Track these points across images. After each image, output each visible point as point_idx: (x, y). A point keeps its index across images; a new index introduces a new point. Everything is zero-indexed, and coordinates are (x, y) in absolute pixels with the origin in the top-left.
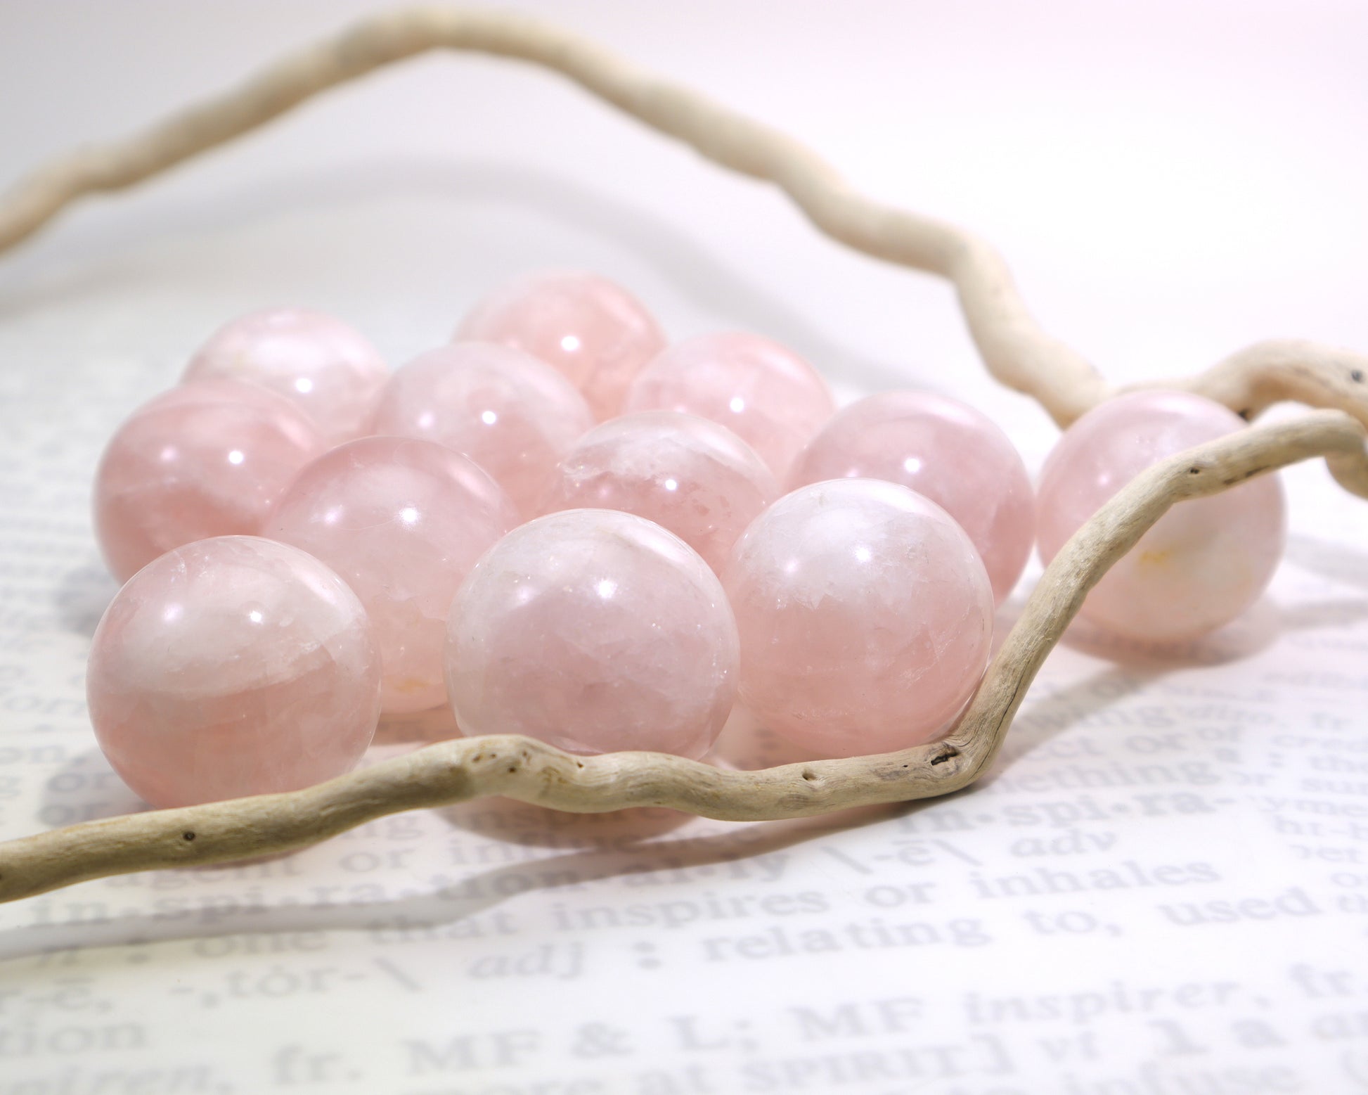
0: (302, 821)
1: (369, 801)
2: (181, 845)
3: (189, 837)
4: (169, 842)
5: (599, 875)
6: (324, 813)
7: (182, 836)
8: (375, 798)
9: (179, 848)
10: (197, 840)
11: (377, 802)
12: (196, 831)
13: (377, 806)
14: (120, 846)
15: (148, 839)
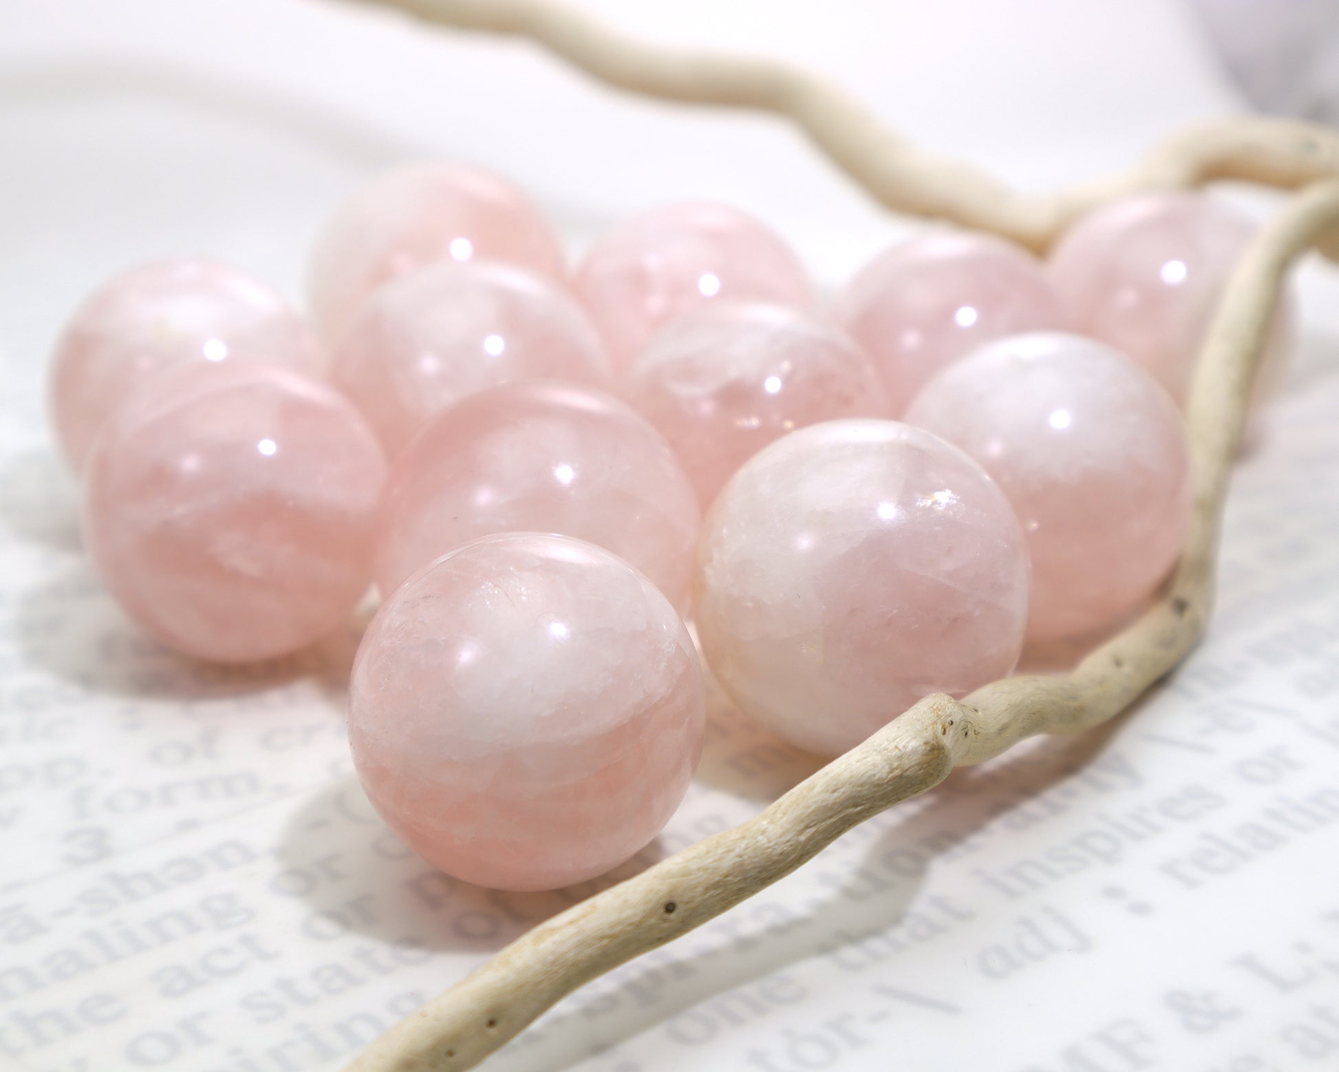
0: (781, 854)
1: (850, 811)
2: (665, 920)
3: (671, 908)
4: (653, 921)
5: (976, 826)
6: (803, 838)
7: (662, 910)
8: (856, 805)
9: (665, 925)
10: (680, 909)
11: (859, 809)
12: (676, 900)
13: (860, 813)
14: (605, 942)
15: (631, 924)
